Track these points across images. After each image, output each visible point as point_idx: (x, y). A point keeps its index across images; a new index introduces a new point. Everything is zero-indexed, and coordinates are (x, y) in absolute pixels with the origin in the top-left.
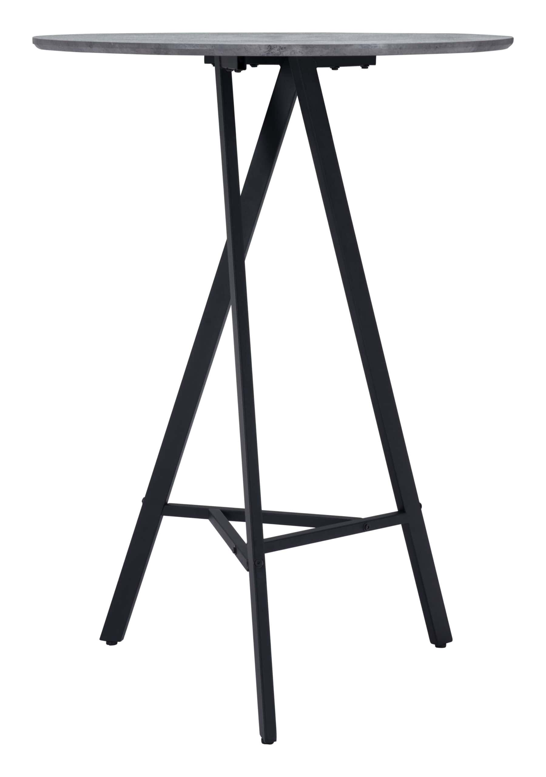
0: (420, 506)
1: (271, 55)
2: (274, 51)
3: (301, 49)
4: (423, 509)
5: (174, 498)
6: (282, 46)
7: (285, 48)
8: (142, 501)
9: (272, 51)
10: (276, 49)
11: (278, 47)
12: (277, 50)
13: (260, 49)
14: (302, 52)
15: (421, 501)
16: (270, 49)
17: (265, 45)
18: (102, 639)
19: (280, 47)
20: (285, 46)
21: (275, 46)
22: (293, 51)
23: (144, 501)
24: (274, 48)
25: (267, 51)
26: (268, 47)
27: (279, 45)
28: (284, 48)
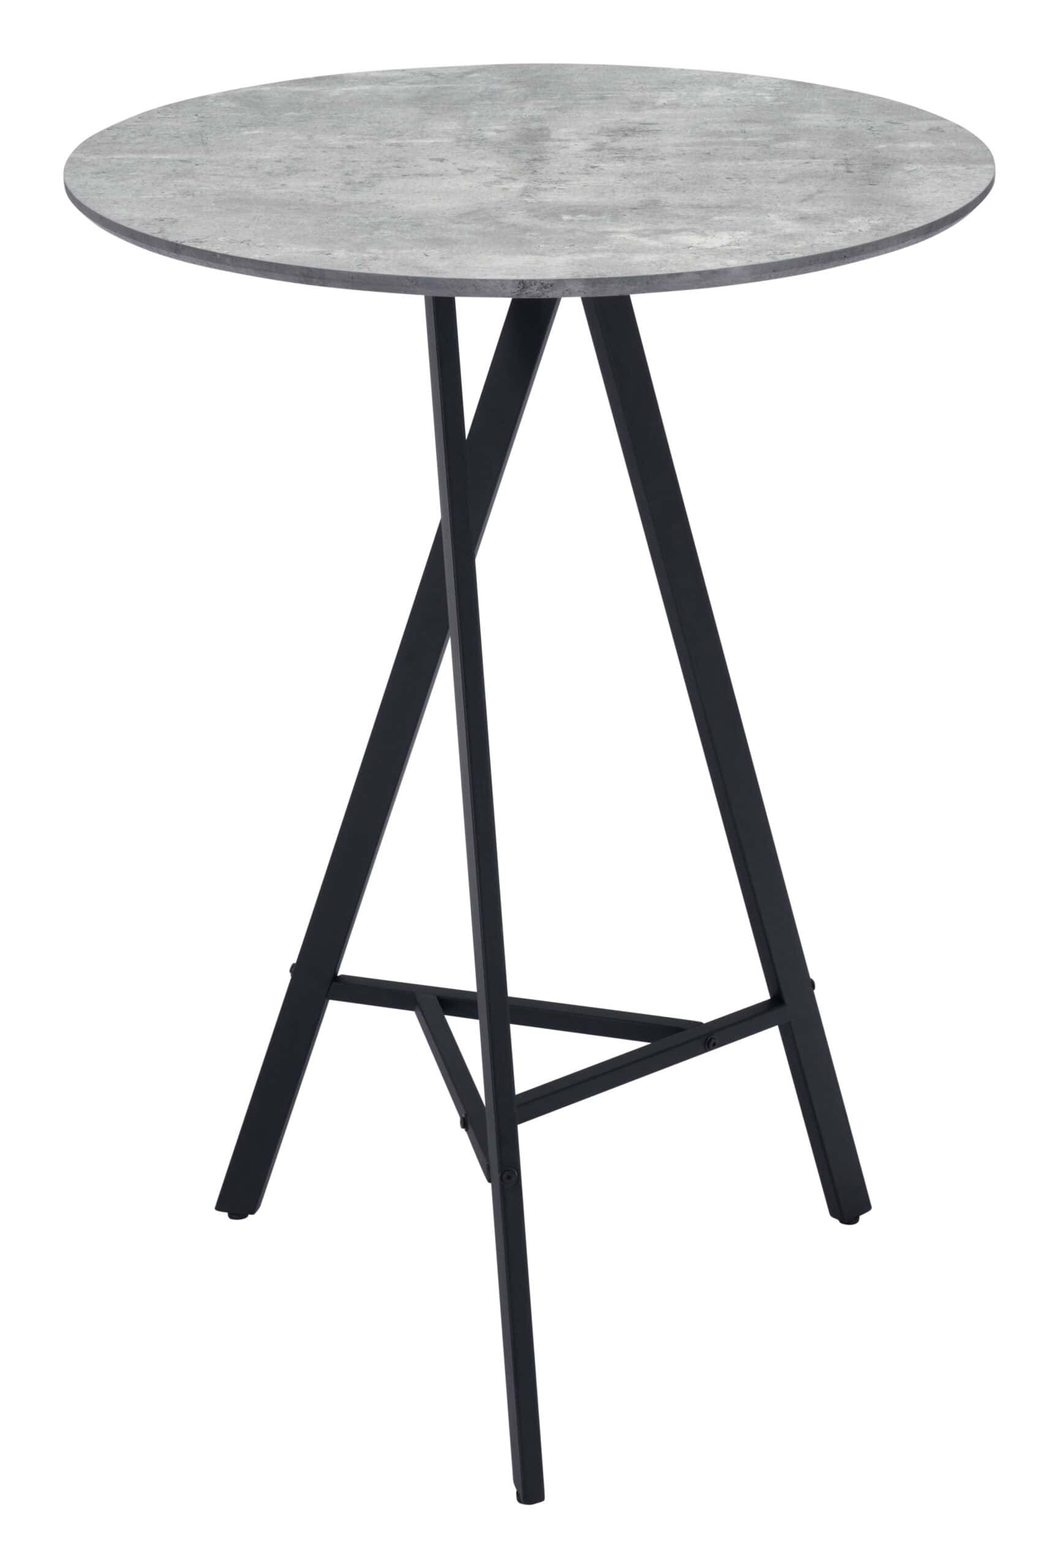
0: (812, 985)
1: (524, 297)
2: (531, 291)
3: (583, 286)
4: (816, 992)
5: (352, 965)
6: (546, 283)
7: (551, 286)
8: (291, 971)
9: (528, 291)
10: (535, 288)
11: (538, 284)
12: (537, 290)
13: (505, 289)
14: (586, 291)
15: (813, 975)
16: (523, 287)
17: (514, 281)
18: (220, 1207)
19: (542, 284)
20: (550, 283)
21: (533, 284)
22: (567, 290)
23: (294, 969)
24: (531, 285)
25: (518, 291)
26: (520, 283)
27: (540, 280)
28: (549, 286)
